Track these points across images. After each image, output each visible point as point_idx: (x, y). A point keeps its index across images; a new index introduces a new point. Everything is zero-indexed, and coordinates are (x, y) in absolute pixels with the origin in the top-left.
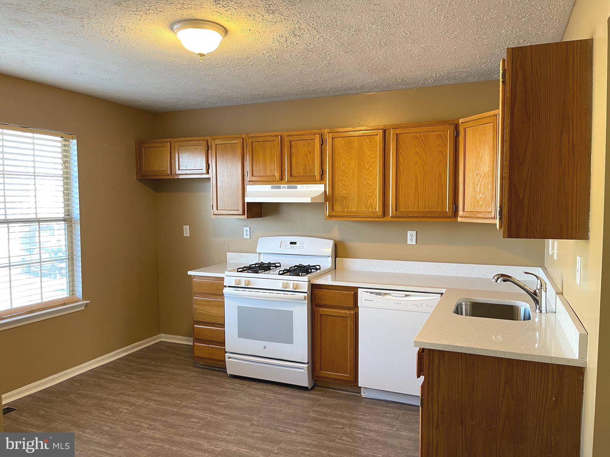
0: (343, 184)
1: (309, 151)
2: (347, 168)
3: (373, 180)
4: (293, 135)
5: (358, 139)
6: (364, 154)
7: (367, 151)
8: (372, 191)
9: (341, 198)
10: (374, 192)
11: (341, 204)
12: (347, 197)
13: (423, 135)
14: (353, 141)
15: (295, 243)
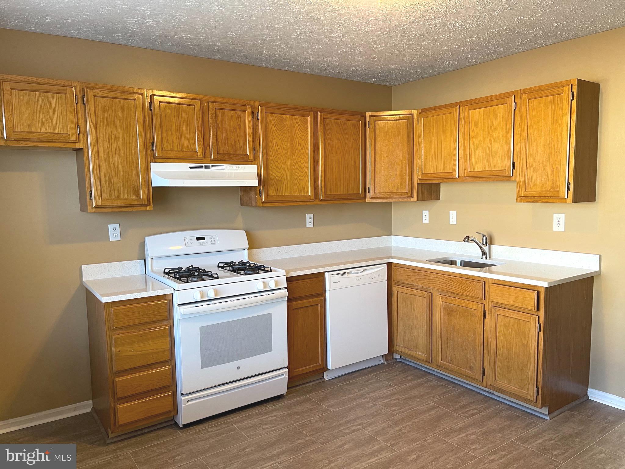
0: (277, 166)
1: (238, 125)
2: (280, 148)
3: (304, 163)
4: (219, 102)
5: (290, 117)
6: (296, 135)
7: (298, 132)
8: (304, 174)
9: (275, 181)
10: (306, 176)
11: (275, 188)
12: (280, 180)
13: (343, 122)
14: (286, 120)
15: (203, 239)
